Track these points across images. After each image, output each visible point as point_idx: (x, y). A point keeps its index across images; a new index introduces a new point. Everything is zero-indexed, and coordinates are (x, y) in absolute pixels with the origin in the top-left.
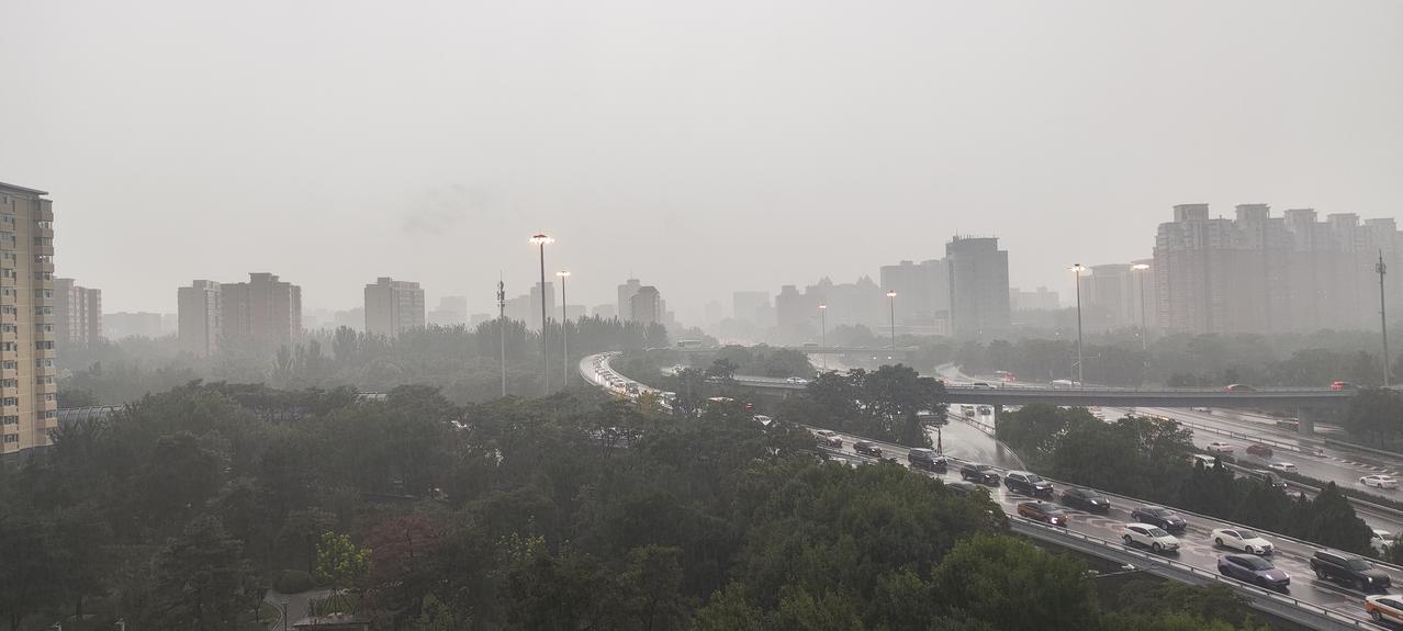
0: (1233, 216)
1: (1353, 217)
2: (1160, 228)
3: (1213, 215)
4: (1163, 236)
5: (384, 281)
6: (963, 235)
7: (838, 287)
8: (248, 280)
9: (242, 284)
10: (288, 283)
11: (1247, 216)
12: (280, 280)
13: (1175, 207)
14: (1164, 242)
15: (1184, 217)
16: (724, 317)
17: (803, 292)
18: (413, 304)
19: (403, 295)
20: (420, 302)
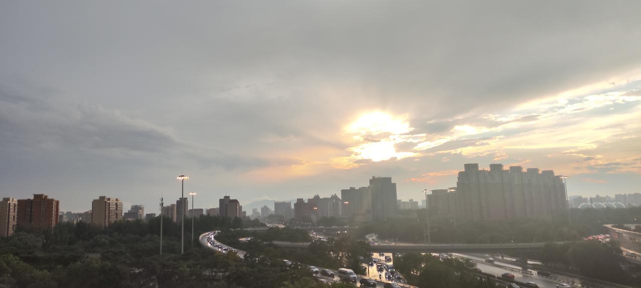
0: (488, 169)
1: (536, 170)
2: (459, 174)
3: (480, 169)
4: (460, 177)
5: (102, 198)
6: (377, 176)
7: (322, 199)
8: (32, 198)
10: (53, 199)
11: (494, 169)
12: (49, 198)
13: (465, 165)
14: (461, 180)
15: (468, 169)
16: (270, 213)
17: (306, 201)
18: (117, 209)
19: (112, 205)
20: (120, 208)
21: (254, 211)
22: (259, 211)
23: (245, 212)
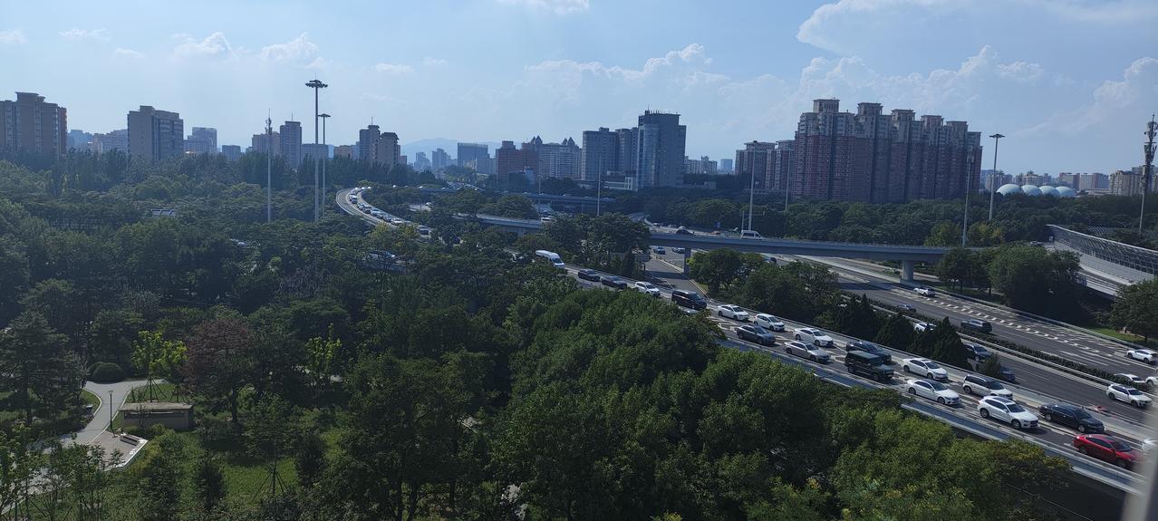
0: (855, 112)
1: (939, 119)
2: (802, 117)
3: (842, 109)
4: (803, 123)
5: (146, 110)
6: (653, 110)
7: (547, 145)
8: (14, 99)
9: (8, 102)
10: (56, 105)
11: (865, 113)
12: (45, 101)
13: (815, 101)
14: (803, 128)
15: (821, 110)
16: (448, 164)
17: (519, 147)
18: (173, 131)
19: (163, 123)
20: (178, 130)
21: (420, 156)
22: (429, 157)
23: (405, 157)
